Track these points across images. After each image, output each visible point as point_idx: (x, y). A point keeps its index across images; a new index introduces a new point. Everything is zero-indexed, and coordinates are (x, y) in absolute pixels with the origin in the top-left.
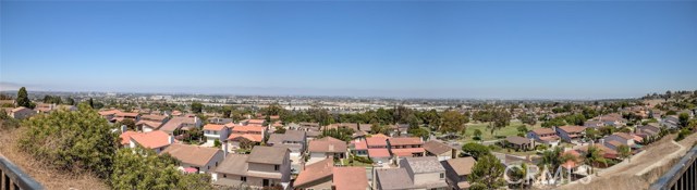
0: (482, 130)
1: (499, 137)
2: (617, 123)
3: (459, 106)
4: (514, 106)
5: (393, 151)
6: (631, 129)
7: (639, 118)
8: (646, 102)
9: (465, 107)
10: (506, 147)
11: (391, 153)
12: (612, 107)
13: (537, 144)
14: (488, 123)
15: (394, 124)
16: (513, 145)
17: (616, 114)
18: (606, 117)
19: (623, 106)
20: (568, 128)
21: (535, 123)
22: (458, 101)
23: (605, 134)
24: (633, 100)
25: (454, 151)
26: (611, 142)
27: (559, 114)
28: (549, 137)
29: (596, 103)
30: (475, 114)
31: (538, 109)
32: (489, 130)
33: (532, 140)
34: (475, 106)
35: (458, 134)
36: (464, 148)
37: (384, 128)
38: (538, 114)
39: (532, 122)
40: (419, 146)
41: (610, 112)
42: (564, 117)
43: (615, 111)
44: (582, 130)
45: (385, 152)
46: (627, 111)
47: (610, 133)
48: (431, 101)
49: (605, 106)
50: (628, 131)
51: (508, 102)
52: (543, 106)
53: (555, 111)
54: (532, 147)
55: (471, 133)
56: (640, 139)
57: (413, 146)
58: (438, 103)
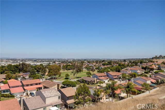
0: (69, 74)
1: (78, 78)
2: (138, 71)
3: (54, 62)
4: (82, 62)
5: (25, 88)
6: (148, 75)
7: (152, 69)
8: (155, 60)
9: (57, 63)
10: (83, 82)
11: (24, 89)
12: (134, 63)
13: (98, 81)
14: (72, 71)
15: (19, 73)
16: (86, 81)
17: (138, 67)
18: (132, 68)
19: (141, 63)
20: (112, 73)
21: (94, 70)
22: (53, 59)
23: (133, 77)
24: (146, 59)
25: (58, 85)
26: (137, 81)
27: (106, 66)
28: (103, 78)
29: (125, 61)
30: (63, 66)
31: (94, 64)
32: (73, 74)
33: (96, 79)
34: (63, 62)
35: (57, 76)
36: (63, 83)
37: (14, 75)
38: (95, 66)
39: (93, 70)
40: (40, 84)
41: (133, 65)
42: (109, 68)
43: (136, 65)
44: (119, 74)
45: (21, 89)
46: (144, 65)
47: (135, 77)
48: (39, 60)
49: (130, 62)
50: (146, 76)
51: (79, 60)
52: (97, 62)
53: (104, 65)
54: (96, 82)
55: (63, 75)
56: (154, 81)
57: (36, 84)
58: (42, 60)
